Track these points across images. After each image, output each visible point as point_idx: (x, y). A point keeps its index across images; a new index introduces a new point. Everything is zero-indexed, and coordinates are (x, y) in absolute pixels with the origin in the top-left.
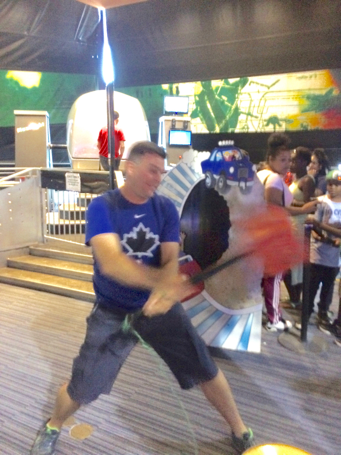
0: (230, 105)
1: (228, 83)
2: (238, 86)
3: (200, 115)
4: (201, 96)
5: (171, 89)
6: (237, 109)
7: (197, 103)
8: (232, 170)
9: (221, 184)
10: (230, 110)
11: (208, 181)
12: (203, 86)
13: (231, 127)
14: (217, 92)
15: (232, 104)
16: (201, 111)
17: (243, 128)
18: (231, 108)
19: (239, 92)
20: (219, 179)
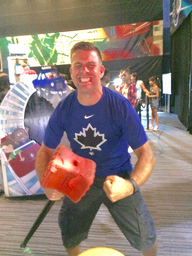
1: (48, 36)
2: (54, 38)
3: (34, 55)
4: (33, 44)
5: (13, 40)
6: (56, 51)
7: (31, 48)
8: (52, 84)
9: (47, 94)
10: (52, 52)
11: (39, 92)
13: (54, 63)
14: (42, 41)
15: (53, 48)
17: (61, 63)
19: (55, 41)
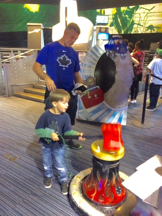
0: (129, 20)
1: (129, 8)
2: (134, 10)
3: (115, 25)
4: (115, 15)
5: (101, 11)
6: (133, 21)
7: (113, 19)
8: (118, 48)
9: (113, 55)
10: (129, 22)
11: (107, 53)
12: (117, 10)
13: (129, 31)
14: (123, 13)
15: (131, 19)
16: (115, 23)
17: (135, 32)
18: (130, 21)
19: (134, 13)
20: (112, 53)
